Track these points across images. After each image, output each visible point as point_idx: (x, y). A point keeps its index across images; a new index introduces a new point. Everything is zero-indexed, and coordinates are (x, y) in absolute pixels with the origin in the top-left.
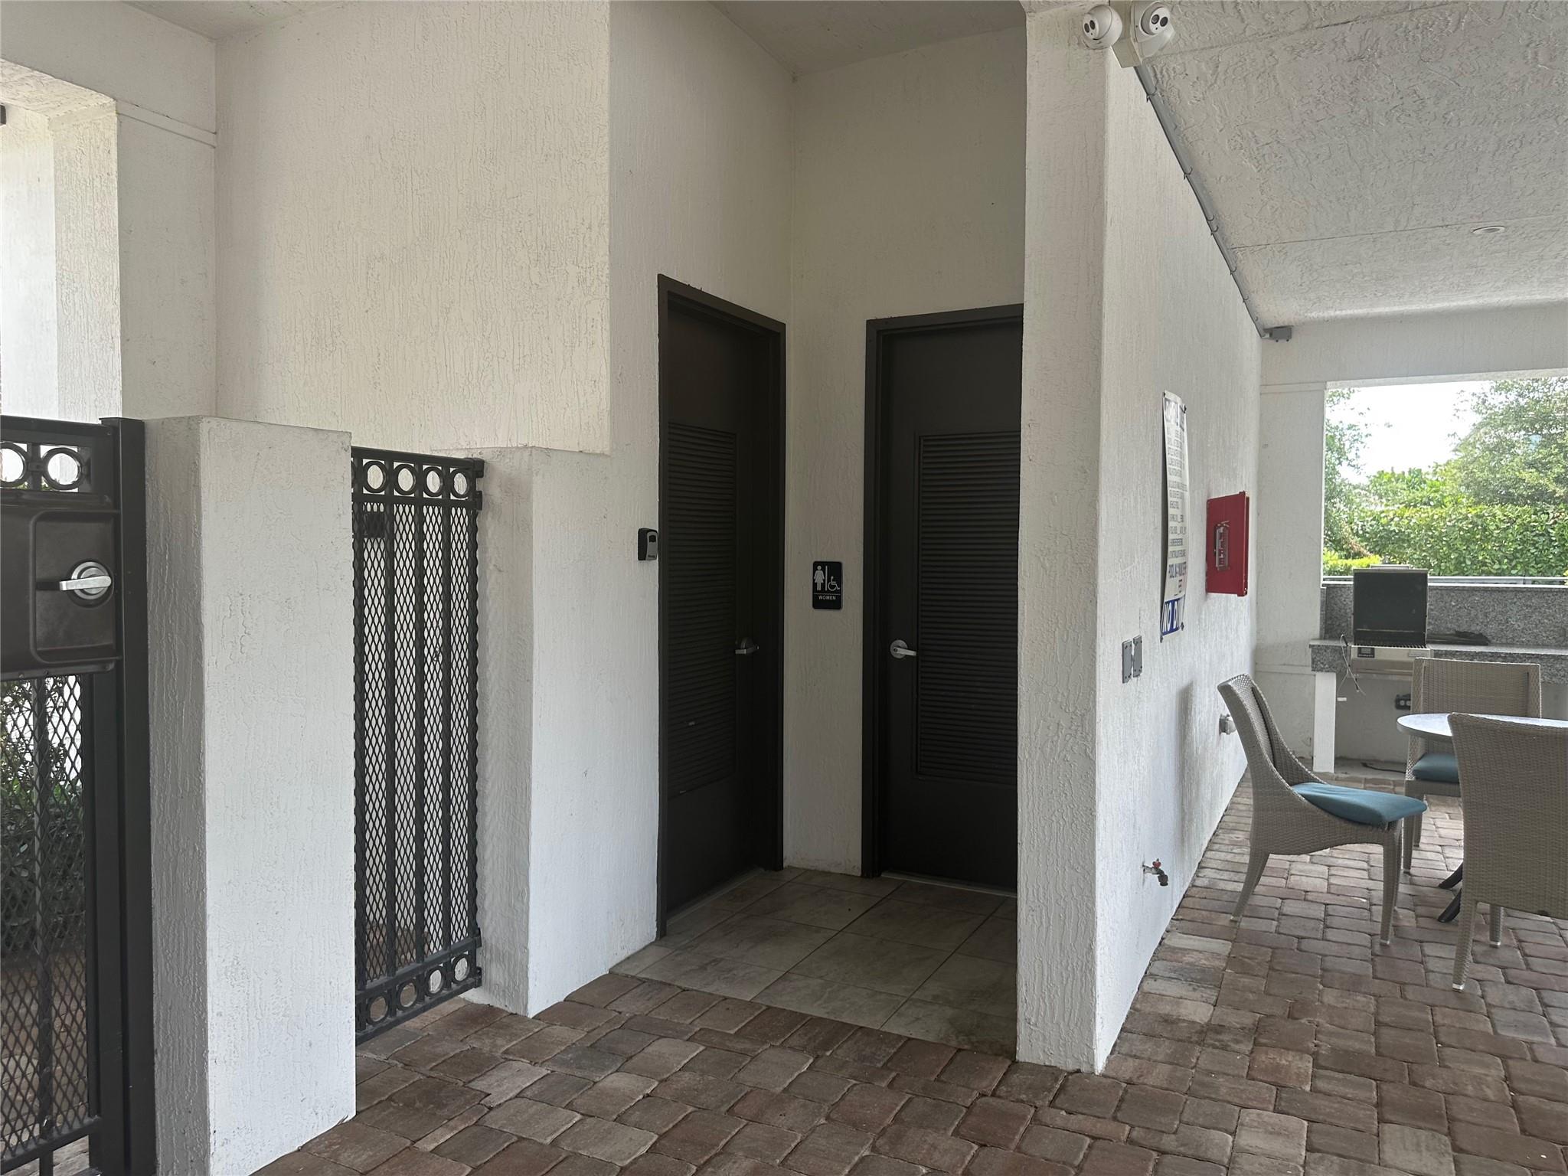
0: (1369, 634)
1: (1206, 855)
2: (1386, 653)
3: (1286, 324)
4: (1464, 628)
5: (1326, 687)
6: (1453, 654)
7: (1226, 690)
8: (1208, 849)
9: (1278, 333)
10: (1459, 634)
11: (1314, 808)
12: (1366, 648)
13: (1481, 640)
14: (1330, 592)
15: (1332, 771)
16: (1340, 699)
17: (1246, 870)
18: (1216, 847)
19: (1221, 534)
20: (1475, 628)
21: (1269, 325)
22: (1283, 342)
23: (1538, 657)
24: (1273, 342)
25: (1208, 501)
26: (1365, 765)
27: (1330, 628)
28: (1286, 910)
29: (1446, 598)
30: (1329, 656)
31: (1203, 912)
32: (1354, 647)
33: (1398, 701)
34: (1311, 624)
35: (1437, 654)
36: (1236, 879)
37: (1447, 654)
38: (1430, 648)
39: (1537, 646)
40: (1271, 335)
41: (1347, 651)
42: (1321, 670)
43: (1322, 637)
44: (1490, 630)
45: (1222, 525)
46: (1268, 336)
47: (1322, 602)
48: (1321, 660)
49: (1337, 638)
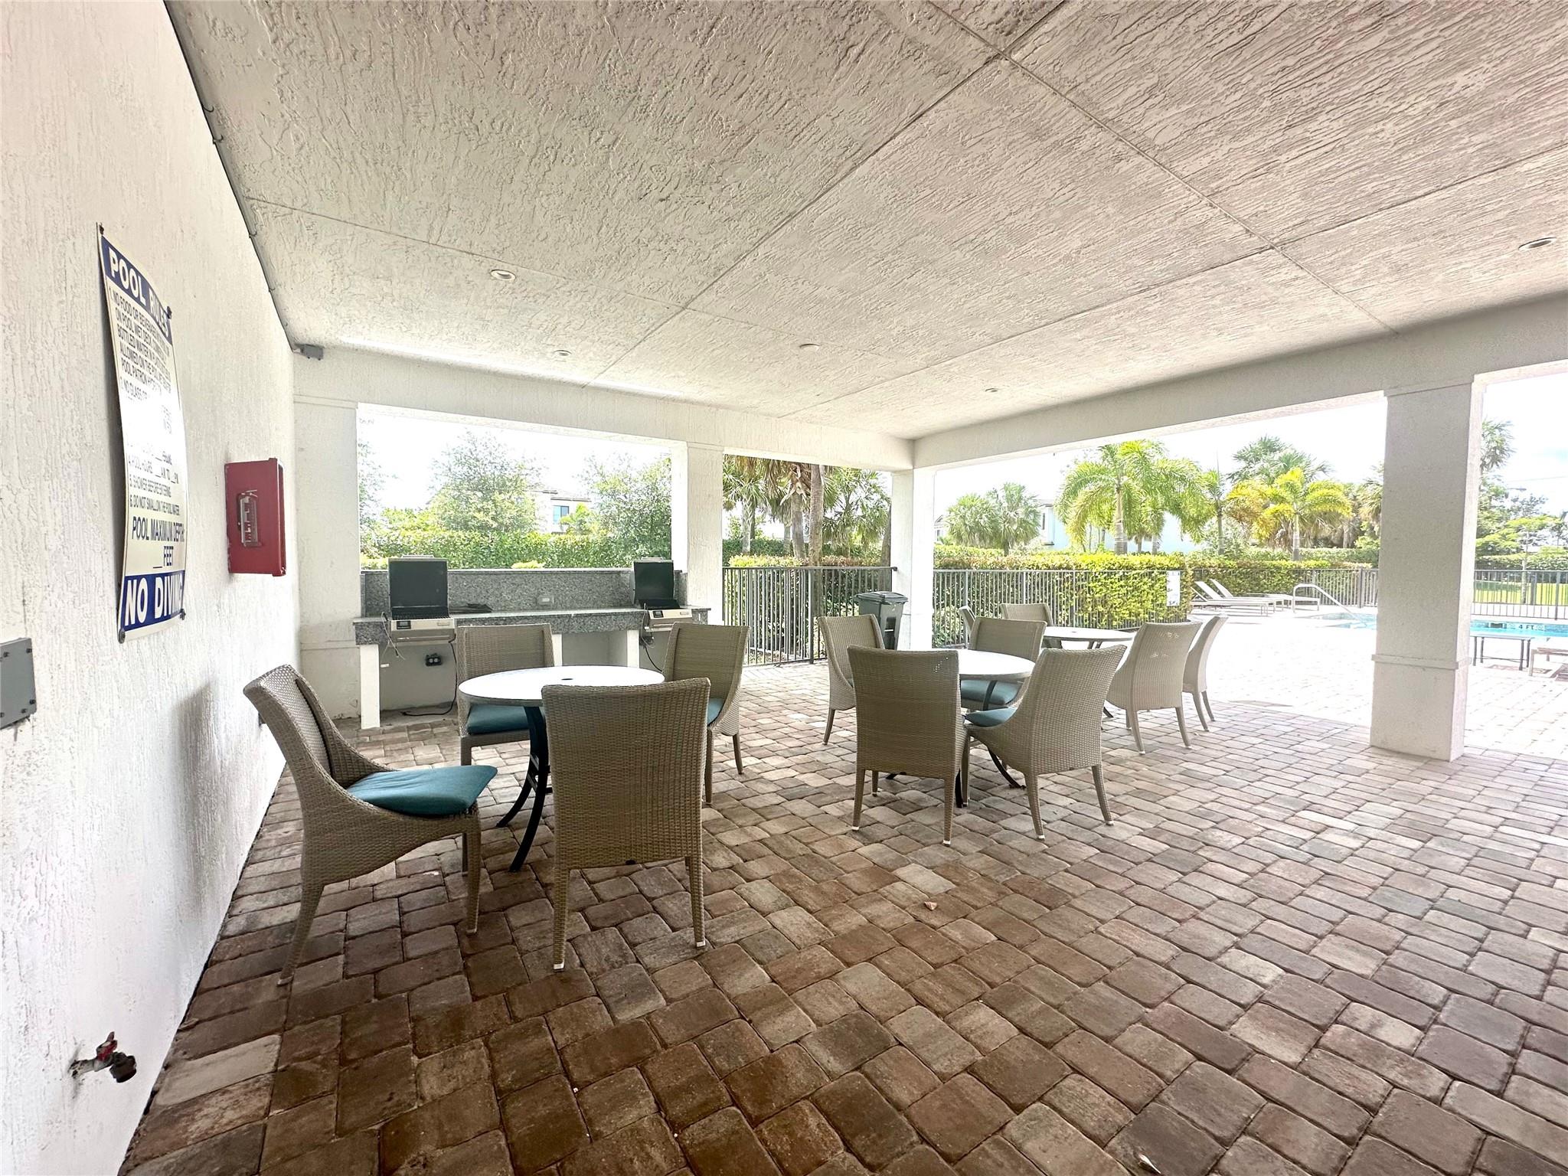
0: (404, 612)
1: (247, 874)
2: (418, 624)
3: (317, 343)
4: (473, 601)
5: (369, 657)
6: (470, 621)
7: (255, 693)
8: (248, 863)
9: (308, 350)
10: (470, 606)
11: (386, 813)
12: (404, 622)
13: (485, 609)
14: (369, 578)
15: (378, 725)
16: (383, 666)
17: (300, 881)
18: (260, 855)
19: (246, 505)
20: (481, 601)
21: (300, 341)
22: (313, 361)
23: (545, 618)
24: (305, 358)
25: (226, 465)
26: (405, 714)
27: (368, 609)
28: (354, 928)
29: (460, 580)
30: (371, 630)
31: (236, 988)
32: (393, 624)
33: (428, 659)
34: (352, 605)
35: (459, 622)
36: (286, 899)
37: (466, 621)
38: (453, 618)
39: (520, 610)
40: (302, 351)
41: (388, 625)
42: (365, 643)
43: (363, 616)
44: (490, 602)
45: (247, 494)
46: (299, 350)
47: (362, 586)
48: (363, 635)
49: (378, 615)
